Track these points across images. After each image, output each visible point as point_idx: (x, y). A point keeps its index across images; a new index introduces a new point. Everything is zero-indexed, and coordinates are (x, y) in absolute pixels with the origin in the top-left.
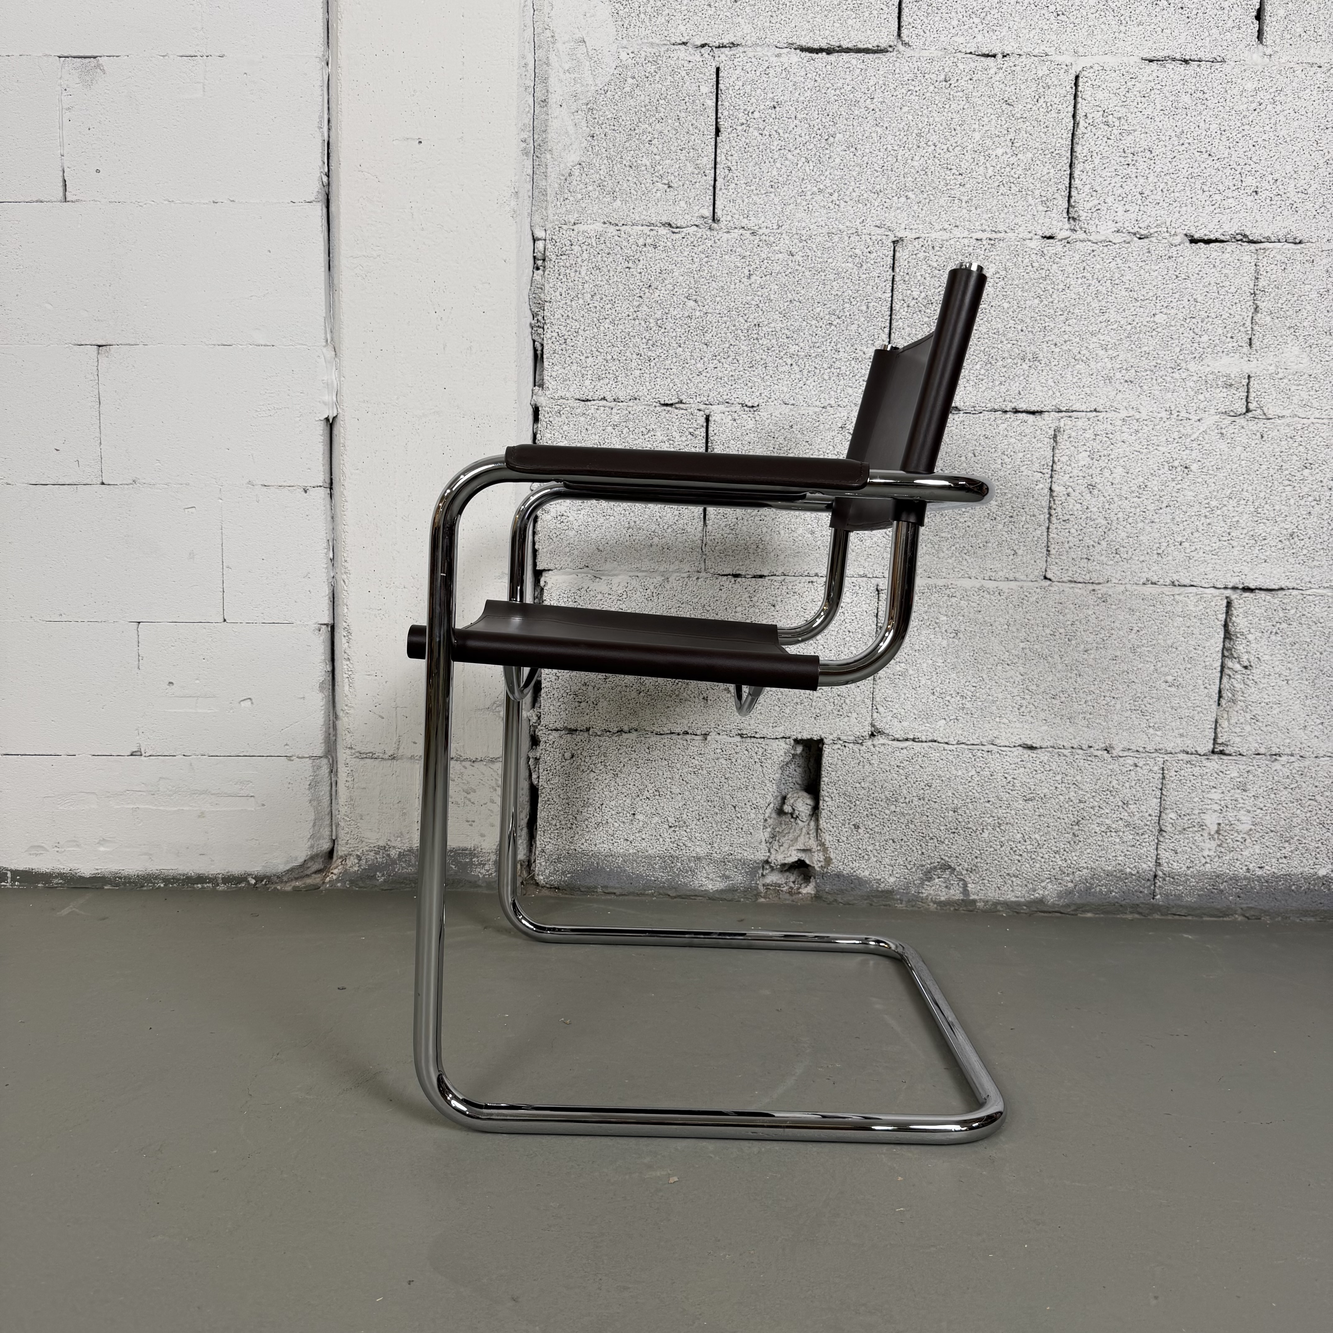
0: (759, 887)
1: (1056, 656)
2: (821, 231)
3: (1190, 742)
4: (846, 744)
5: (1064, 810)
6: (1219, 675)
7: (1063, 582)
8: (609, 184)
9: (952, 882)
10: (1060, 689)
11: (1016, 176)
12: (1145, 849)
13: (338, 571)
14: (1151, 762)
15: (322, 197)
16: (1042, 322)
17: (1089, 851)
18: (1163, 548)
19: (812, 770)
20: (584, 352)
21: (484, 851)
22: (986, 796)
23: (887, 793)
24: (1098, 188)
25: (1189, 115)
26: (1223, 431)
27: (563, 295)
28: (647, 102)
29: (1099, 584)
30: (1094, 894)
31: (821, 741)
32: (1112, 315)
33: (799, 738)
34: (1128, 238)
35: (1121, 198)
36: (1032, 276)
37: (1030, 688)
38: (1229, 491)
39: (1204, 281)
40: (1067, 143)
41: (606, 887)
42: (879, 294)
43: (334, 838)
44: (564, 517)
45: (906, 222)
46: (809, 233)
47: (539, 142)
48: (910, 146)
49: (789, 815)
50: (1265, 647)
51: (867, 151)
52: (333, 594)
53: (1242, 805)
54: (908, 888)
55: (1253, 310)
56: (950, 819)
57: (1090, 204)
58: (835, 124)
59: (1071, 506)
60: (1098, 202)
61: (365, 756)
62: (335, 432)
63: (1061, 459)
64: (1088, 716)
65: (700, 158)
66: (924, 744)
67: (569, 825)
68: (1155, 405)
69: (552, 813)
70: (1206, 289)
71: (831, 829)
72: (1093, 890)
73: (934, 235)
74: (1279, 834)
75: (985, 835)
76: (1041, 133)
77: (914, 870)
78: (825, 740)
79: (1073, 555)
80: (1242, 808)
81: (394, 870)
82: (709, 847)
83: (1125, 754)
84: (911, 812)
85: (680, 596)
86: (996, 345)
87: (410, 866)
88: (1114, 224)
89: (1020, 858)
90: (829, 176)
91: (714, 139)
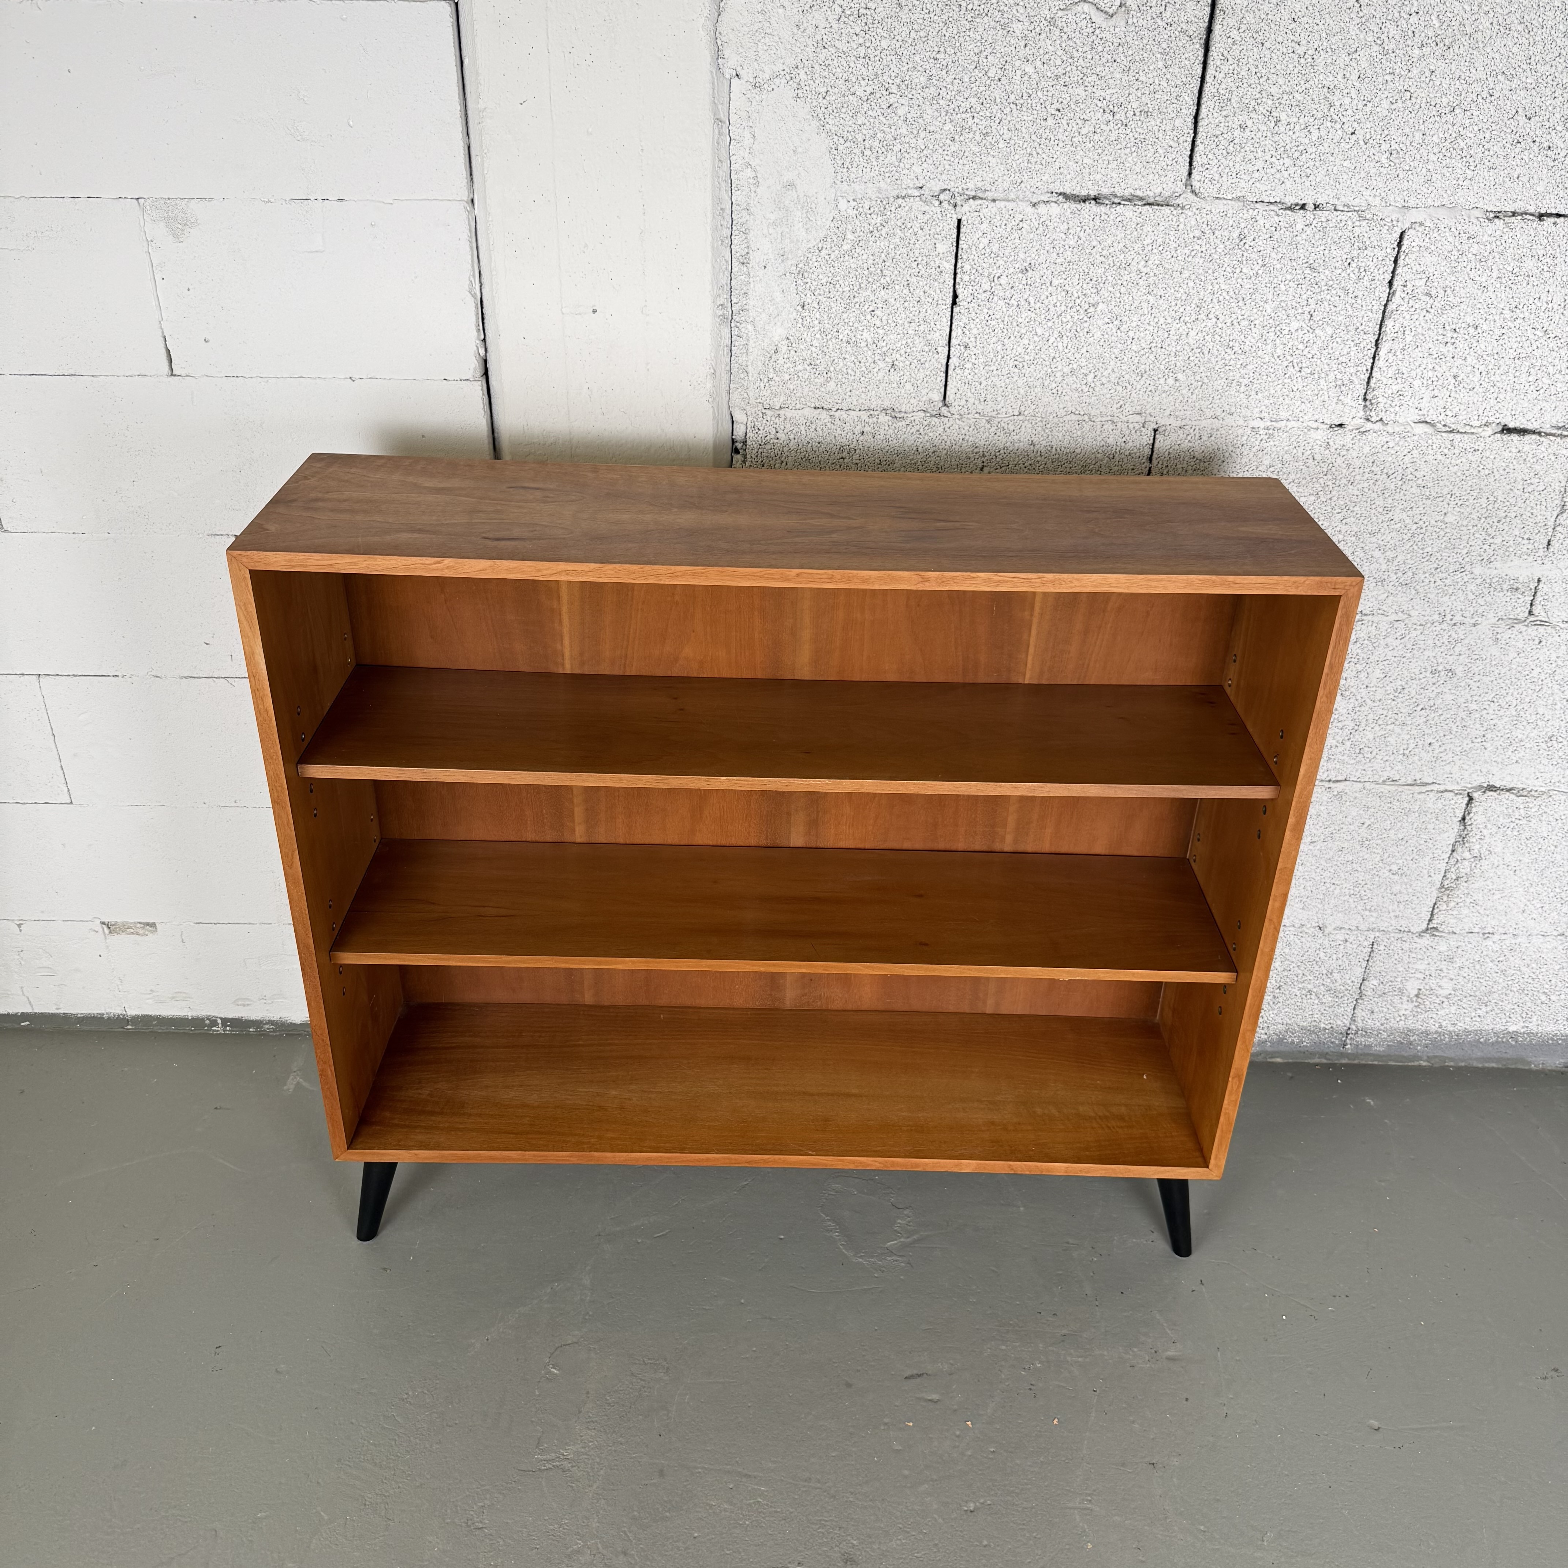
2: (1070, 417)
3: (1404, 922)
8: (822, 360)
11: (1310, 356)
12: (1343, 1009)
14: (1362, 938)
15: (480, 375)
17: (1287, 1010)
18: (1410, 749)
24: (1404, 370)
25: (1531, 284)
26: (1499, 636)
28: (871, 262)
29: (1338, 781)
32: (1397, 514)
35: (1430, 382)
36: (1311, 471)
38: (1493, 695)
39: (1510, 476)
40: (1377, 316)
45: (1172, 408)
46: (1056, 420)
47: (738, 307)
48: (1187, 319)
50: (1499, 841)
51: (1134, 324)
55: (1559, 509)
58: (1099, 291)
60: (1402, 386)
65: (932, 333)
68: (1428, 609)
70: (1510, 487)
73: (1204, 423)
76: (1347, 305)
80: (1446, 976)
83: (1338, 931)
90: (1085, 353)
91: (950, 310)
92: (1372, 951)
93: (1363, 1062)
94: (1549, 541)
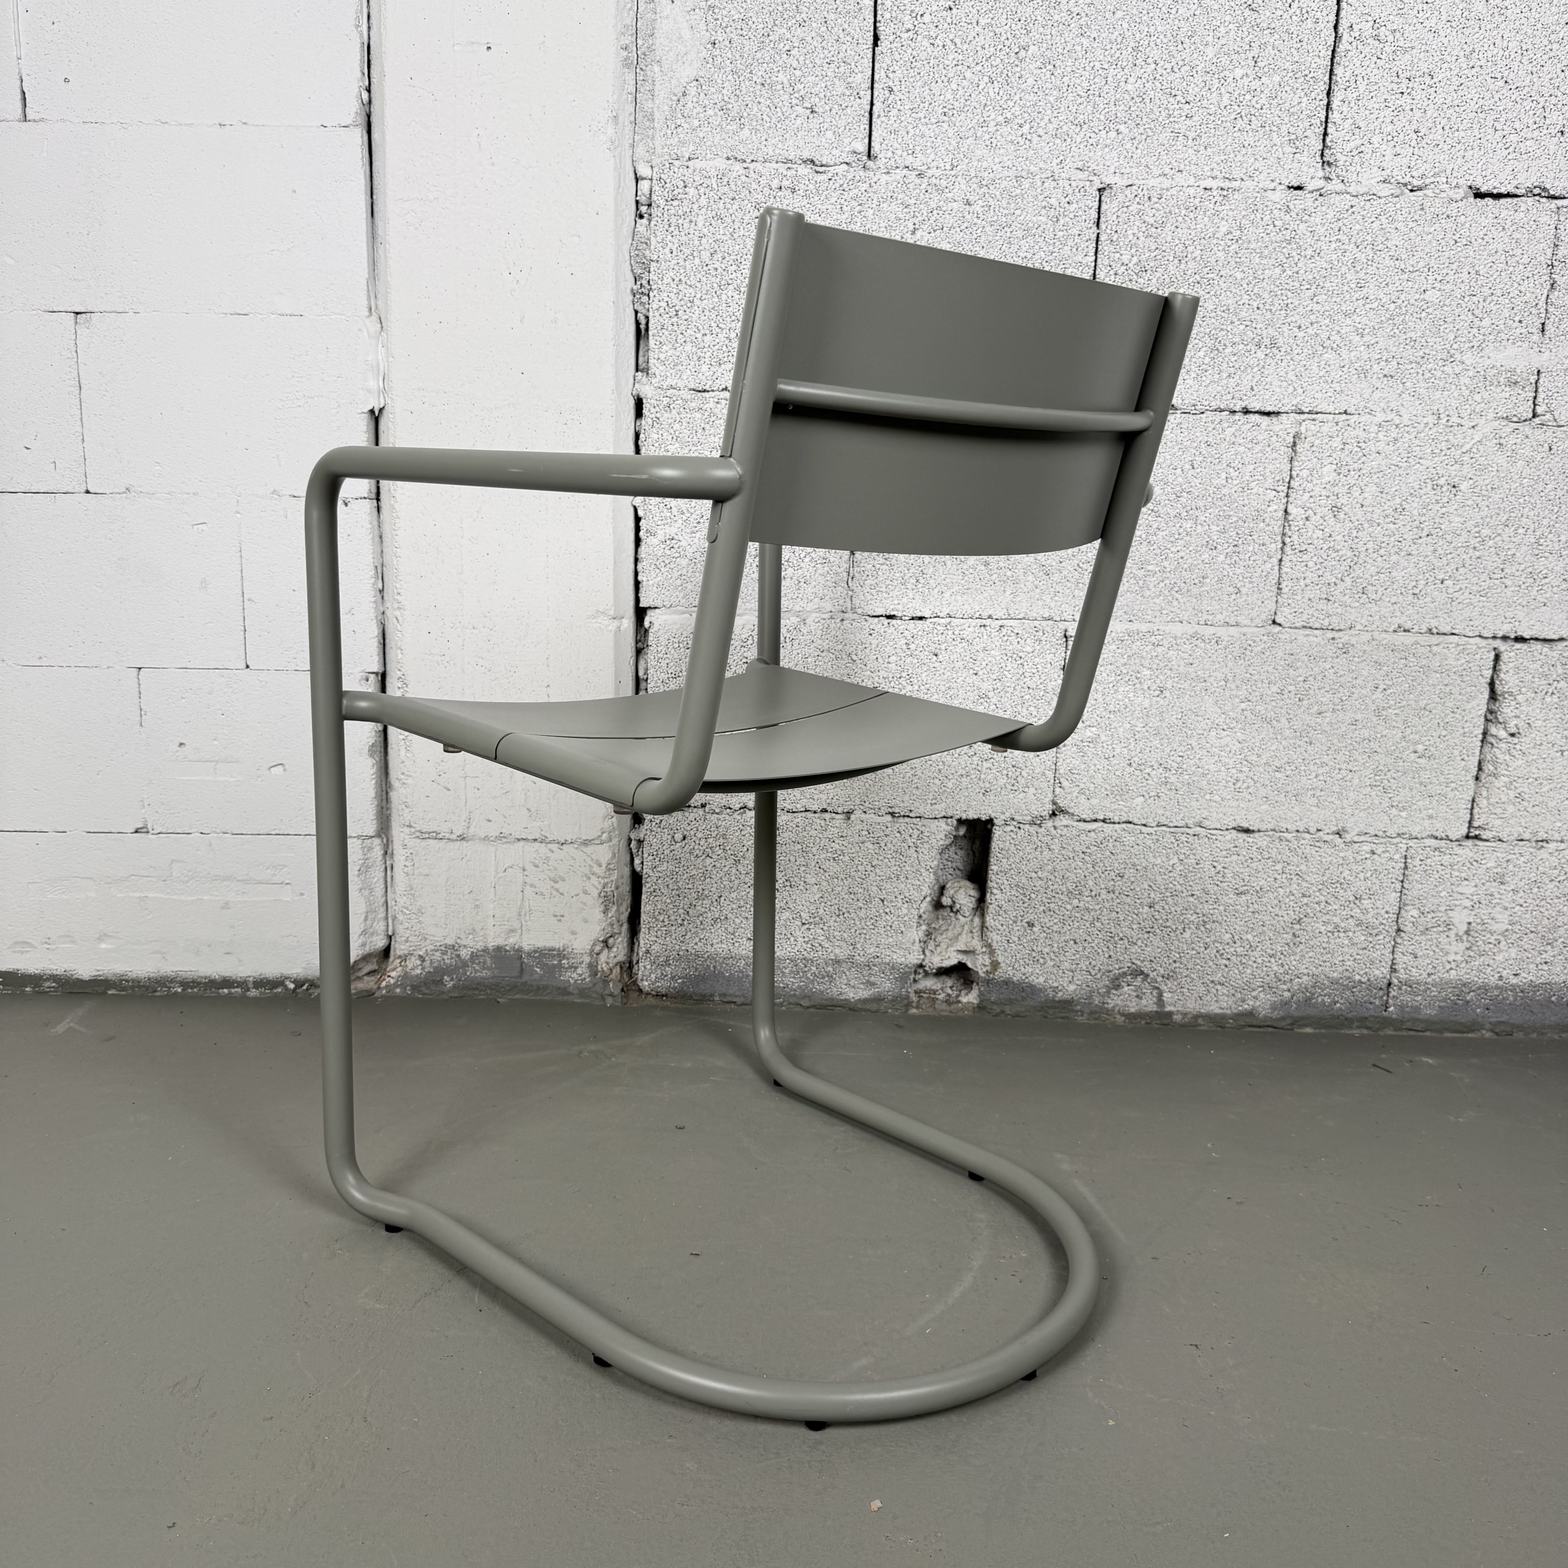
0: (911, 995)
1: (1283, 720)
2: (1007, 174)
3: (1439, 825)
4: (1021, 826)
5: (1283, 906)
6: (1480, 744)
7: (1296, 628)
8: (735, 107)
9: (1145, 991)
10: (1286, 759)
11: (1258, 106)
12: (1379, 953)
13: (388, 605)
14: (1392, 849)
15: (362, 120)
16: (1285, 298)
17: (1311, 954)
18: (1420, 587)
19: (977, 854)
20: (700, 327)
21: (575, 951)
22: (1189, 888)
23: (1069, 884)
24: (1362, 124)
25: (1483, 28)
26: (1502, 441)
27: (675, 253)
29: (1340, 630)
30: (1315, 1006)
31: (990, 821)
32: (1371, 290)
33: (964, 817)
34: (1397, 192)
35: (1390, 138)
36: (1273, 239)
37: (1249, 759)
38: (1506, 517)
39: (1490, 247)
40: (1325, 63)
41: (724, 995)
42: (1079, 258)
43: (390, 933)
44: (674, 542)
45: (1116, 164)
46: (992, 175)
47: (643, 49)
48: (1124, 64)
49: (949, 909)
50: (1538, 711)
51: (1069, 69)
52: (384, 635)
53: (1498, 901)
54: (1090, 997)
55: (1549, 287)
56: (1145, 916)
57: (1352, 145)
58: (1029, 32)
59: (1310, 534)
60: (1361, 142)
61: (427, 836)
62: (382, 427)
63: (1301, 474)
64: (1318, 793)
65: (853, 75)
66: (1117, 826)
67: (680, 921)
68: (1420, 407)
69: (659, 907)
70: (1491, 259)
71: (1000, 927)
72: (1314, 1001)
73: (1152, 182)
74: (1540, 936)
75: (1187, 935)
76: (1292, 50)
77: (1099, 976)
78: (995, 821)
79: (1308, 595)
80: (1498, 904)
81: (466, 974)
82: (851, 948)
83: (1362, 838)
84: (1097, 907)
85: (820, 642)
86: (1225, 327)
87: (484, 969)
88: (1380, 172)
89: (1227, 962)
90: (1019, 101)
91: (871, 50)
92: (1406, 868)
94: (1543, 324)
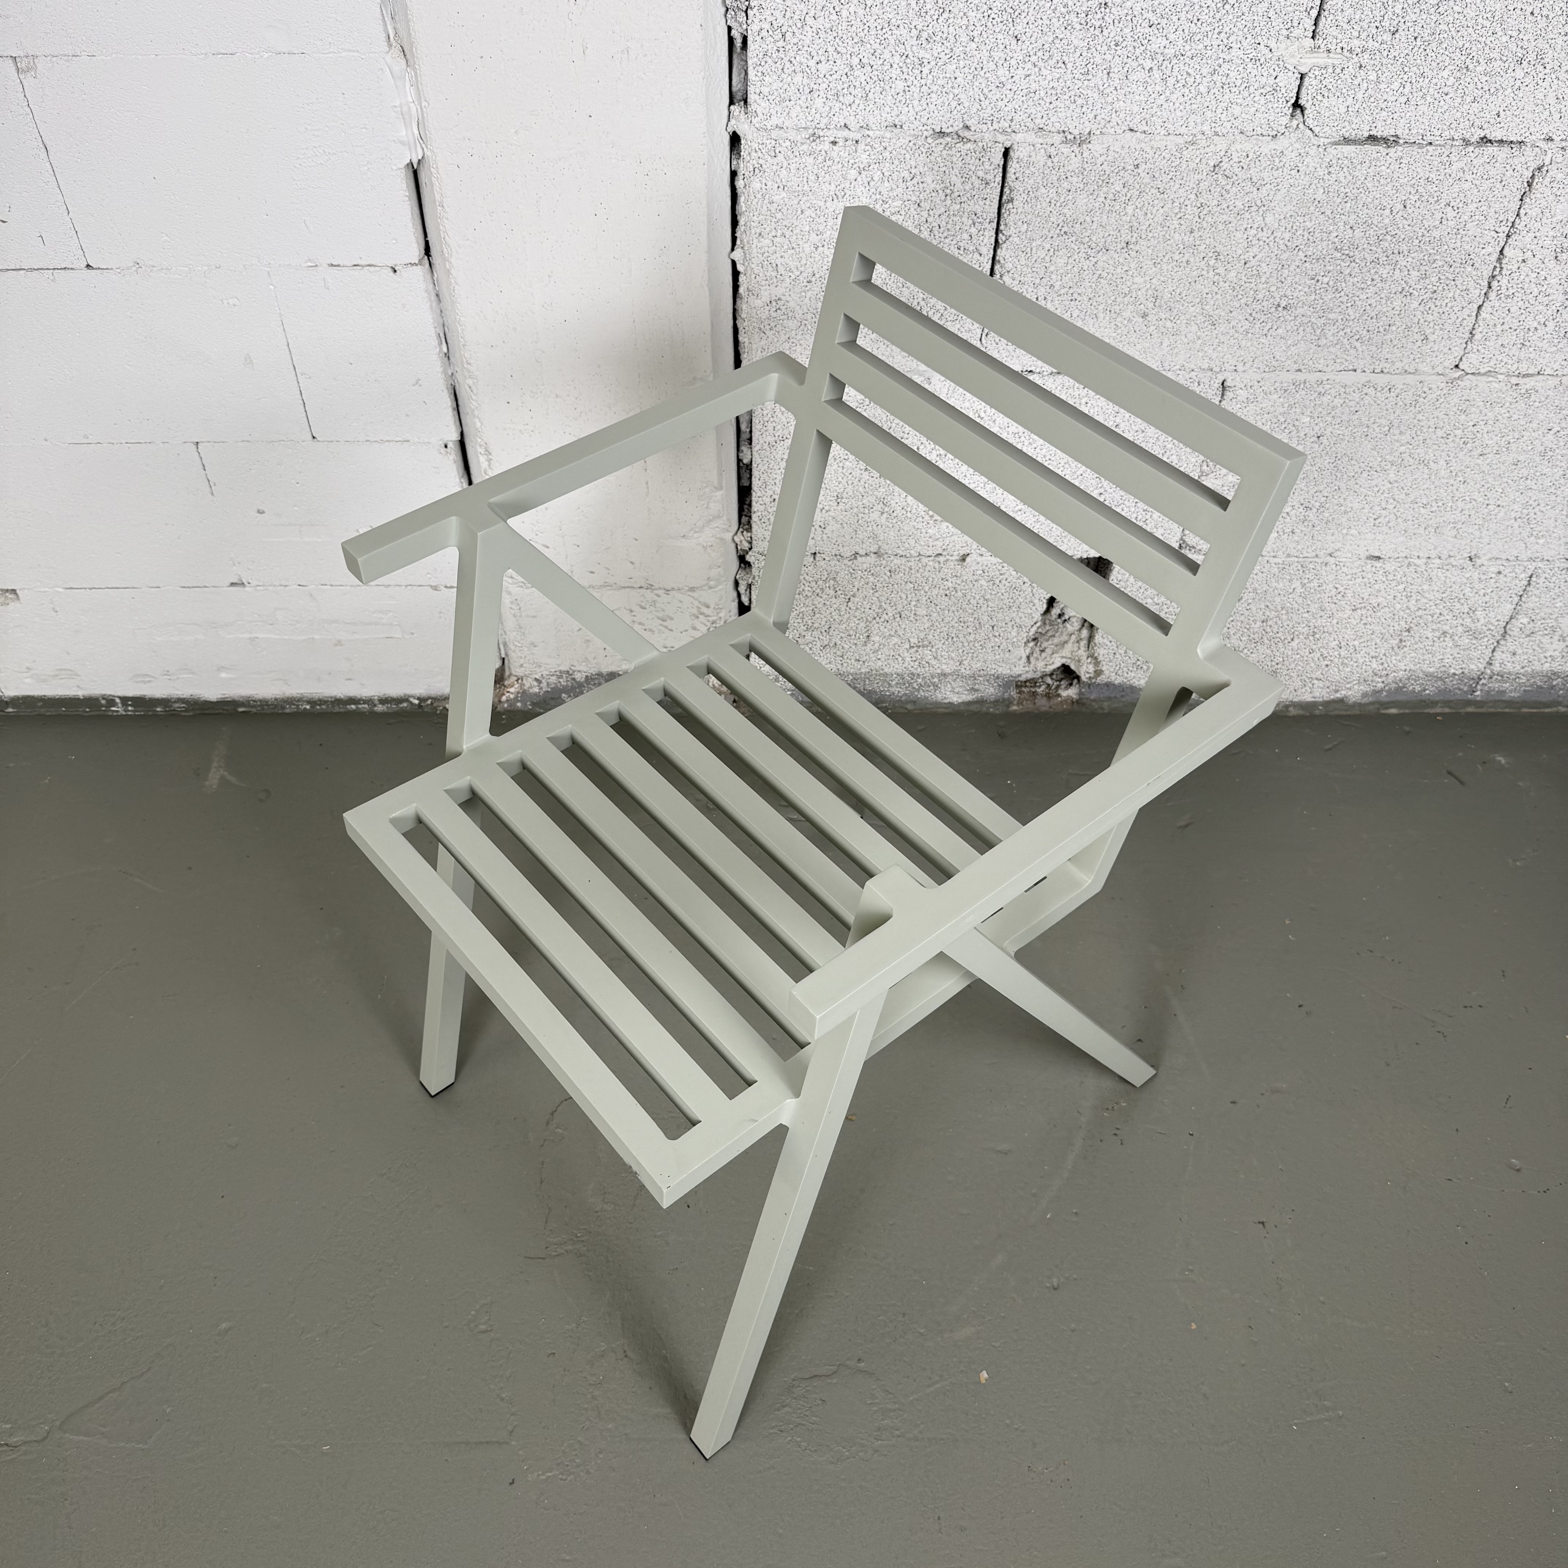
0: (1013, 696)
5: (1397, 617)
7: (1479, 374)
12: (1480, 652)
13: (457, 370)
14: (1519, 570)
22: (1306, 607)
29: (1527, 375)
30: (1405, 693)
31: (1110, 561)
33: (1086, 556)
43: (503, 656)
44: (781, 303)
49: (1057, 617)
52: (457, 400)
62: (423, 183)
63: (1530, 212)
64: (1460, 526)
71: (1107, 642)
79: (1502, 341)
82: (958, 664)
89: (1329, 663)
92: (1529, 584)
93: (1493, 710)
